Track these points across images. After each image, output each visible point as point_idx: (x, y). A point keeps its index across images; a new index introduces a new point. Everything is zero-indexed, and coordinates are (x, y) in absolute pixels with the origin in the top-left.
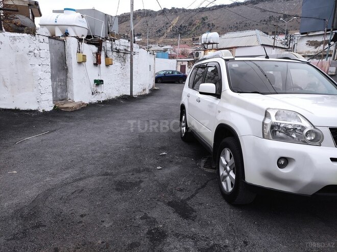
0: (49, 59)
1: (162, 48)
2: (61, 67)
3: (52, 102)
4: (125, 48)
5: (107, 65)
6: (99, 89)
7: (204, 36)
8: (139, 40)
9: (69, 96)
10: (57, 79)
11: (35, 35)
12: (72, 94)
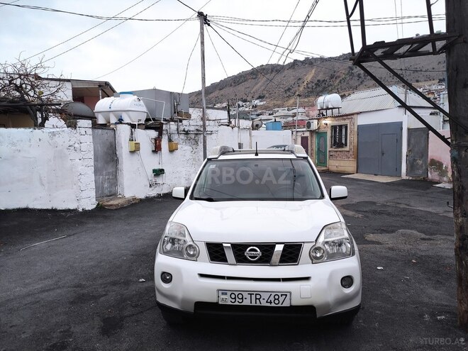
0: (92, 153)
1: (291, 113)
2: (108, 159)
3: (94, 200)
4: (197, 127)
5: (171, 151)
6: (159, 180)
7: (321, 99)
8: (262, 103)
9: (119, 190)
10: (104, 172)
11: (75, 128)
12: (123, 189)
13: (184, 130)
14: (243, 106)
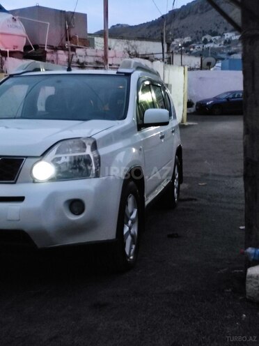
13: (78, 62)
14: (211, 41)
